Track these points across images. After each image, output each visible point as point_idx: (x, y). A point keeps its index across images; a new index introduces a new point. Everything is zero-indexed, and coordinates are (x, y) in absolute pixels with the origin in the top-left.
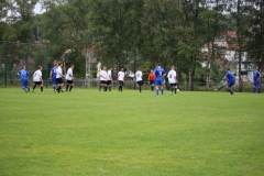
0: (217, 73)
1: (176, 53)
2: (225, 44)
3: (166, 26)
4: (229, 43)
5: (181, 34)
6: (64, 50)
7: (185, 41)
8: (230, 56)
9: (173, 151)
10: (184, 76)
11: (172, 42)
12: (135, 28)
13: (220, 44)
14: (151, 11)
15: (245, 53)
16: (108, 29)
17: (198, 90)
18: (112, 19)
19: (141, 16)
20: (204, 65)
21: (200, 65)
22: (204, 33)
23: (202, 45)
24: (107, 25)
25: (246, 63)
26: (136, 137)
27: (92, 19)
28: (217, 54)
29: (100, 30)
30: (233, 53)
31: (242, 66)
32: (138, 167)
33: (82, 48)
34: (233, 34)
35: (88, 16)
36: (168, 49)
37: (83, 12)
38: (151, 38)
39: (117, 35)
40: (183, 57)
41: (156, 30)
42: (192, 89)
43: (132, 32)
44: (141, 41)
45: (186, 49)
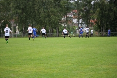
0: (69, 29)
1: (50, 20)
2: (72, 16)
3: (45, 9)
4: (74, 15)
5: (53, 12)
6: (1, 21)
7: (54, 15)
8: (75, 21)
9: (45, 65)
10: (54, 30)
11: (49, 16)
12: (32, 10)
13: (70, 16)
14: (39, 2)
15: (81, 19)
16: (21, 11)
17: (60, 36)
18: (22, 7)
19: (34, 4)
20: (63, 25)
21: (61, 26)
22: (63, 11)
23: (62, 17)
24: (20, 9)
25: (82, 24)
26: (29, 59)
27: (13, 7)
28: (69, 20)
29: (17, 11)
30: (76, 19)
31: (80, 25)
32: (28, 73)
33: (9, 20)
34: (76, 11)
35: (11, 5)
36: (47, 19)
37: (9, 4)
38: (39, 14)
39: (24, 14)
40: (54, 22)
41: (42, 10)
42: (58, 36)
43: (31, 12)
44: (35, 16)
45: (55, 18)
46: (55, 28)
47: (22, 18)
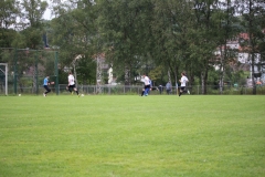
0: (230, 76)
1: (188, 56)
2: (238, 47)
3: (176, 29)
4: (242, 45)
5: (193, 36)
6: (74, 56)
7: (197, 44)
8: (243, 58)
9: (184, 154)
10: (197, 79)
11: (184, 45)
12: (146, 32)
13: (232, 46)
14: (161, 14)
15: (258, 55)
16: (120, 34)
17: (211, 94)
18: (123, 23)
19: (151, 19)
20: (217, 68)
21: (213, 69)
22: (216, 35)
23: (214, 48)
24: (118, 29)
25: (259, 65)
26: (146, 142)
27: (101, 24)
28: (230, 56)
29: (111, 35)
30: (246, 55)
31: (256, 69)
32: (148, 171)
33: (92, 54)
34: (245, 36)
35: (98, 20)
36: (180, 52)
37: (93, 17)
38: (163, 42)
39: (128, 40)
40: (196, 60)
41: (168, 33)
42: (205, 93)
43: (143, 36)
44: (153, 45)
45: (198, 52)
46: (199, 75)
47: (122, 50)
